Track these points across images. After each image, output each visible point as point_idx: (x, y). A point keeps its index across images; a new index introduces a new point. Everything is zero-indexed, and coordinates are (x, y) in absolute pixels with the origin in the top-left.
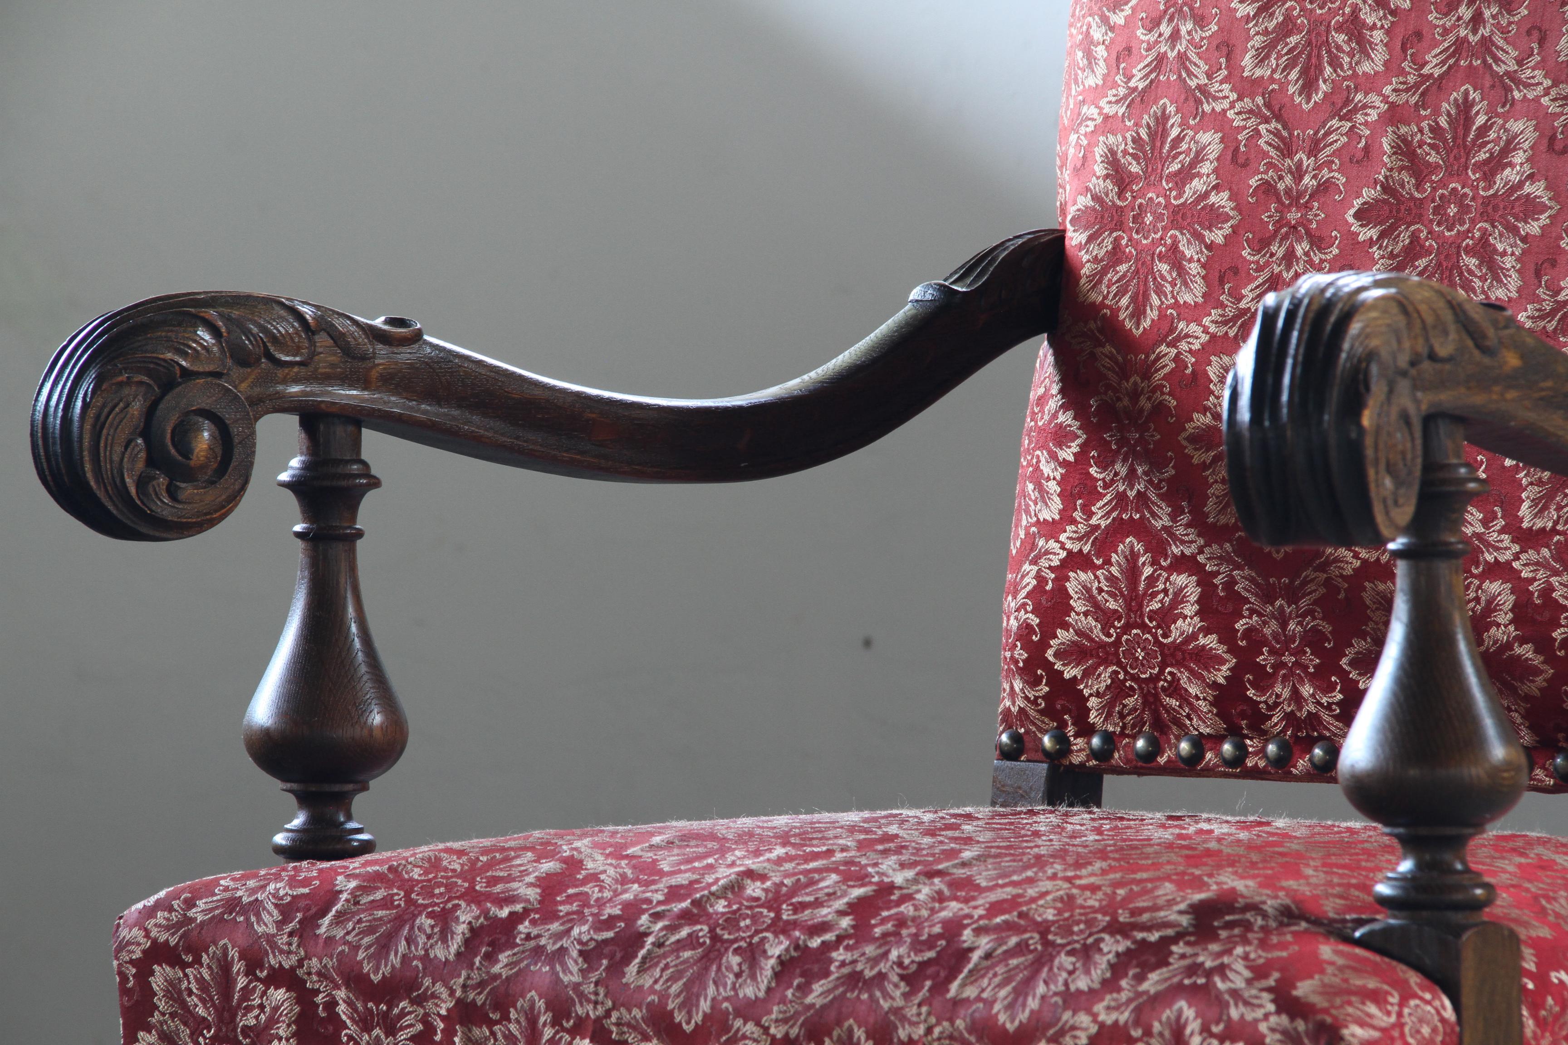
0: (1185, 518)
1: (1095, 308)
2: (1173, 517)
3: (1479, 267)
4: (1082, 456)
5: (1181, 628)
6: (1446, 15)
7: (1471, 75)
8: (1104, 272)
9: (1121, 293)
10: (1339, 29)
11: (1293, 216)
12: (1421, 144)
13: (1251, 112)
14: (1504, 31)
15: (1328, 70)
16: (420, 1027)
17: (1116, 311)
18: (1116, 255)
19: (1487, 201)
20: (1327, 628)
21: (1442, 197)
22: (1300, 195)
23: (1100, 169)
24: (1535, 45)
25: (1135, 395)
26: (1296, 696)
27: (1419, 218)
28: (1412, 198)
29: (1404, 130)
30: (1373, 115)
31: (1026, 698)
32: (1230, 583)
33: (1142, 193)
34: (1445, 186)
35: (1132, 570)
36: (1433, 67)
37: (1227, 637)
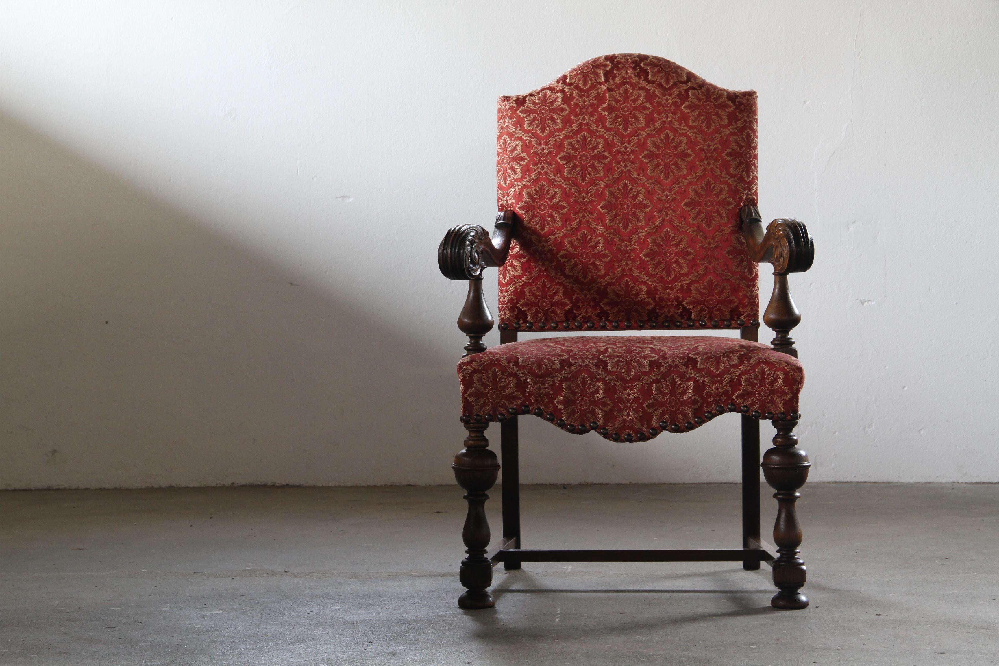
0: (559, 274)
1: (529, 228)
2: (556, 274)
3: (634, 218)
4: (528, 261)
5: (557, 298)
6: (618, 164)
7: (626, 177)
8: (531, 219)
9: (537, 224)
10: (590, 167)
11: (583, 207)
12: (615, 192)
13: (568, 184)
14: (633, 168)
15: (588, 176)
16: (552, 383)
17: (536, 228)
18: (534, 216)
19: (634, 205)
20: (597, 297)
21: (622, 204)
22: (585, 203)
23: (525, 196)
24: (641, 172)
25: (543, 247)
26: (586, 312)
27: (617, 208)
28: (615, 204)
29: (611, 189)
30: (602, 186)
31: (510, 315)
32: (572, 288)
33: (539, 202)
34: (623, 201)
35: (544, 286)
36: (616, 175)
37: (570, 300)
